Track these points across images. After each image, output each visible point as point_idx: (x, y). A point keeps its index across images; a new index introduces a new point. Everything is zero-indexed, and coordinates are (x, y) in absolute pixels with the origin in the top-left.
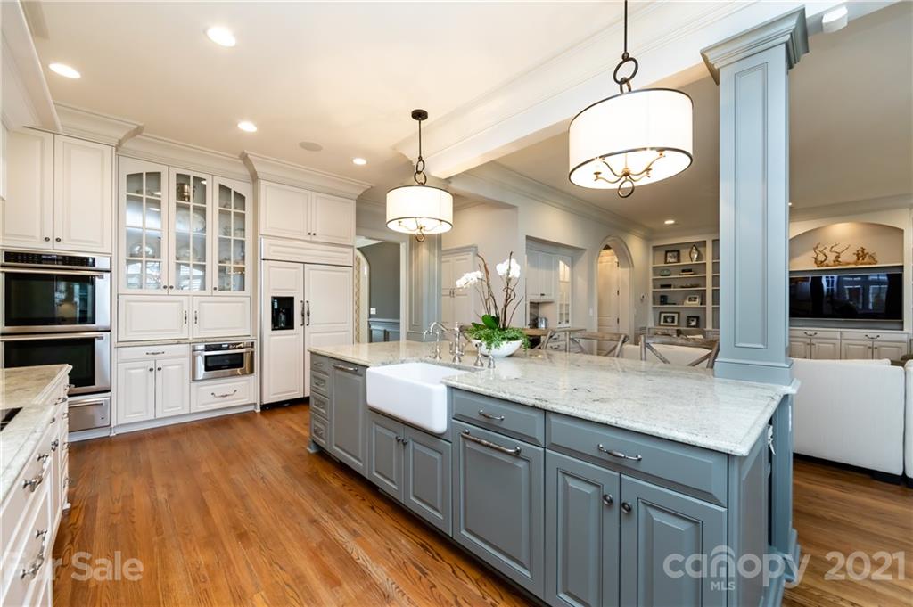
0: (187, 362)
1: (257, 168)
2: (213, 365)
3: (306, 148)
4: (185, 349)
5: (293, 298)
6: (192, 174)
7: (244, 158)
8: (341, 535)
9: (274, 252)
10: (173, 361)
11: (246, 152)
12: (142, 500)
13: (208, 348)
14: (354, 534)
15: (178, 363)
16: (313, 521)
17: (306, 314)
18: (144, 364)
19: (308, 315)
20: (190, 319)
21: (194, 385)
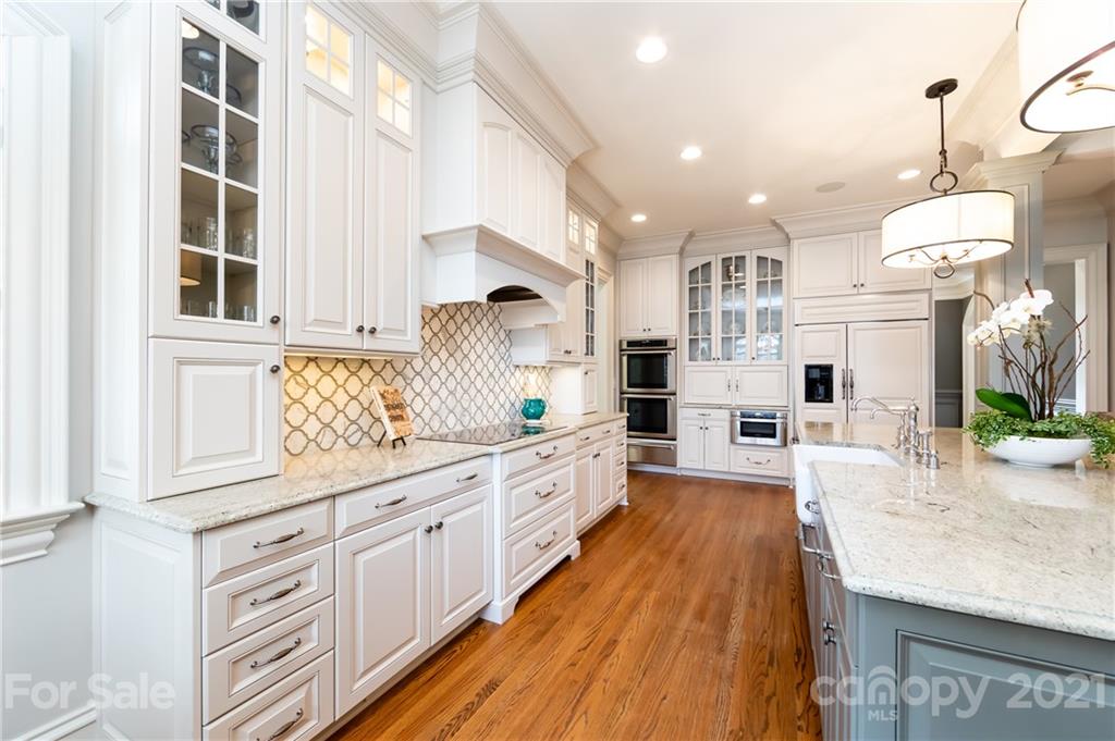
0: (727, 425)
1: (787, 230)
2: (748, 430)
3: (826, 191)
4: (725, 414)
5: (832, 366)
6: (733, 255)
7: (774, 223)
8: (742, 598)
9: (808, 315)
10: (717, 423)
11: (773, 218)
12: (657, 517)
13: (743, 416)
14: (752, 605)
15: (721, 424)
16: (734, 580)
17: (848, 385)
18: (696, 422)
19: (852, 387)
20: (733, 387)
21: (733, 447)
